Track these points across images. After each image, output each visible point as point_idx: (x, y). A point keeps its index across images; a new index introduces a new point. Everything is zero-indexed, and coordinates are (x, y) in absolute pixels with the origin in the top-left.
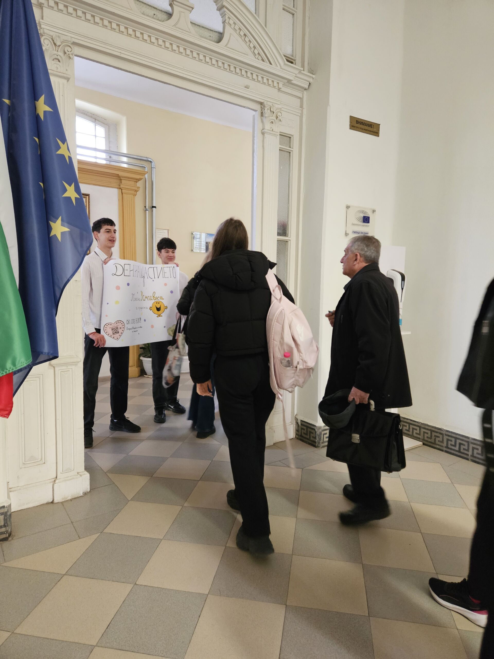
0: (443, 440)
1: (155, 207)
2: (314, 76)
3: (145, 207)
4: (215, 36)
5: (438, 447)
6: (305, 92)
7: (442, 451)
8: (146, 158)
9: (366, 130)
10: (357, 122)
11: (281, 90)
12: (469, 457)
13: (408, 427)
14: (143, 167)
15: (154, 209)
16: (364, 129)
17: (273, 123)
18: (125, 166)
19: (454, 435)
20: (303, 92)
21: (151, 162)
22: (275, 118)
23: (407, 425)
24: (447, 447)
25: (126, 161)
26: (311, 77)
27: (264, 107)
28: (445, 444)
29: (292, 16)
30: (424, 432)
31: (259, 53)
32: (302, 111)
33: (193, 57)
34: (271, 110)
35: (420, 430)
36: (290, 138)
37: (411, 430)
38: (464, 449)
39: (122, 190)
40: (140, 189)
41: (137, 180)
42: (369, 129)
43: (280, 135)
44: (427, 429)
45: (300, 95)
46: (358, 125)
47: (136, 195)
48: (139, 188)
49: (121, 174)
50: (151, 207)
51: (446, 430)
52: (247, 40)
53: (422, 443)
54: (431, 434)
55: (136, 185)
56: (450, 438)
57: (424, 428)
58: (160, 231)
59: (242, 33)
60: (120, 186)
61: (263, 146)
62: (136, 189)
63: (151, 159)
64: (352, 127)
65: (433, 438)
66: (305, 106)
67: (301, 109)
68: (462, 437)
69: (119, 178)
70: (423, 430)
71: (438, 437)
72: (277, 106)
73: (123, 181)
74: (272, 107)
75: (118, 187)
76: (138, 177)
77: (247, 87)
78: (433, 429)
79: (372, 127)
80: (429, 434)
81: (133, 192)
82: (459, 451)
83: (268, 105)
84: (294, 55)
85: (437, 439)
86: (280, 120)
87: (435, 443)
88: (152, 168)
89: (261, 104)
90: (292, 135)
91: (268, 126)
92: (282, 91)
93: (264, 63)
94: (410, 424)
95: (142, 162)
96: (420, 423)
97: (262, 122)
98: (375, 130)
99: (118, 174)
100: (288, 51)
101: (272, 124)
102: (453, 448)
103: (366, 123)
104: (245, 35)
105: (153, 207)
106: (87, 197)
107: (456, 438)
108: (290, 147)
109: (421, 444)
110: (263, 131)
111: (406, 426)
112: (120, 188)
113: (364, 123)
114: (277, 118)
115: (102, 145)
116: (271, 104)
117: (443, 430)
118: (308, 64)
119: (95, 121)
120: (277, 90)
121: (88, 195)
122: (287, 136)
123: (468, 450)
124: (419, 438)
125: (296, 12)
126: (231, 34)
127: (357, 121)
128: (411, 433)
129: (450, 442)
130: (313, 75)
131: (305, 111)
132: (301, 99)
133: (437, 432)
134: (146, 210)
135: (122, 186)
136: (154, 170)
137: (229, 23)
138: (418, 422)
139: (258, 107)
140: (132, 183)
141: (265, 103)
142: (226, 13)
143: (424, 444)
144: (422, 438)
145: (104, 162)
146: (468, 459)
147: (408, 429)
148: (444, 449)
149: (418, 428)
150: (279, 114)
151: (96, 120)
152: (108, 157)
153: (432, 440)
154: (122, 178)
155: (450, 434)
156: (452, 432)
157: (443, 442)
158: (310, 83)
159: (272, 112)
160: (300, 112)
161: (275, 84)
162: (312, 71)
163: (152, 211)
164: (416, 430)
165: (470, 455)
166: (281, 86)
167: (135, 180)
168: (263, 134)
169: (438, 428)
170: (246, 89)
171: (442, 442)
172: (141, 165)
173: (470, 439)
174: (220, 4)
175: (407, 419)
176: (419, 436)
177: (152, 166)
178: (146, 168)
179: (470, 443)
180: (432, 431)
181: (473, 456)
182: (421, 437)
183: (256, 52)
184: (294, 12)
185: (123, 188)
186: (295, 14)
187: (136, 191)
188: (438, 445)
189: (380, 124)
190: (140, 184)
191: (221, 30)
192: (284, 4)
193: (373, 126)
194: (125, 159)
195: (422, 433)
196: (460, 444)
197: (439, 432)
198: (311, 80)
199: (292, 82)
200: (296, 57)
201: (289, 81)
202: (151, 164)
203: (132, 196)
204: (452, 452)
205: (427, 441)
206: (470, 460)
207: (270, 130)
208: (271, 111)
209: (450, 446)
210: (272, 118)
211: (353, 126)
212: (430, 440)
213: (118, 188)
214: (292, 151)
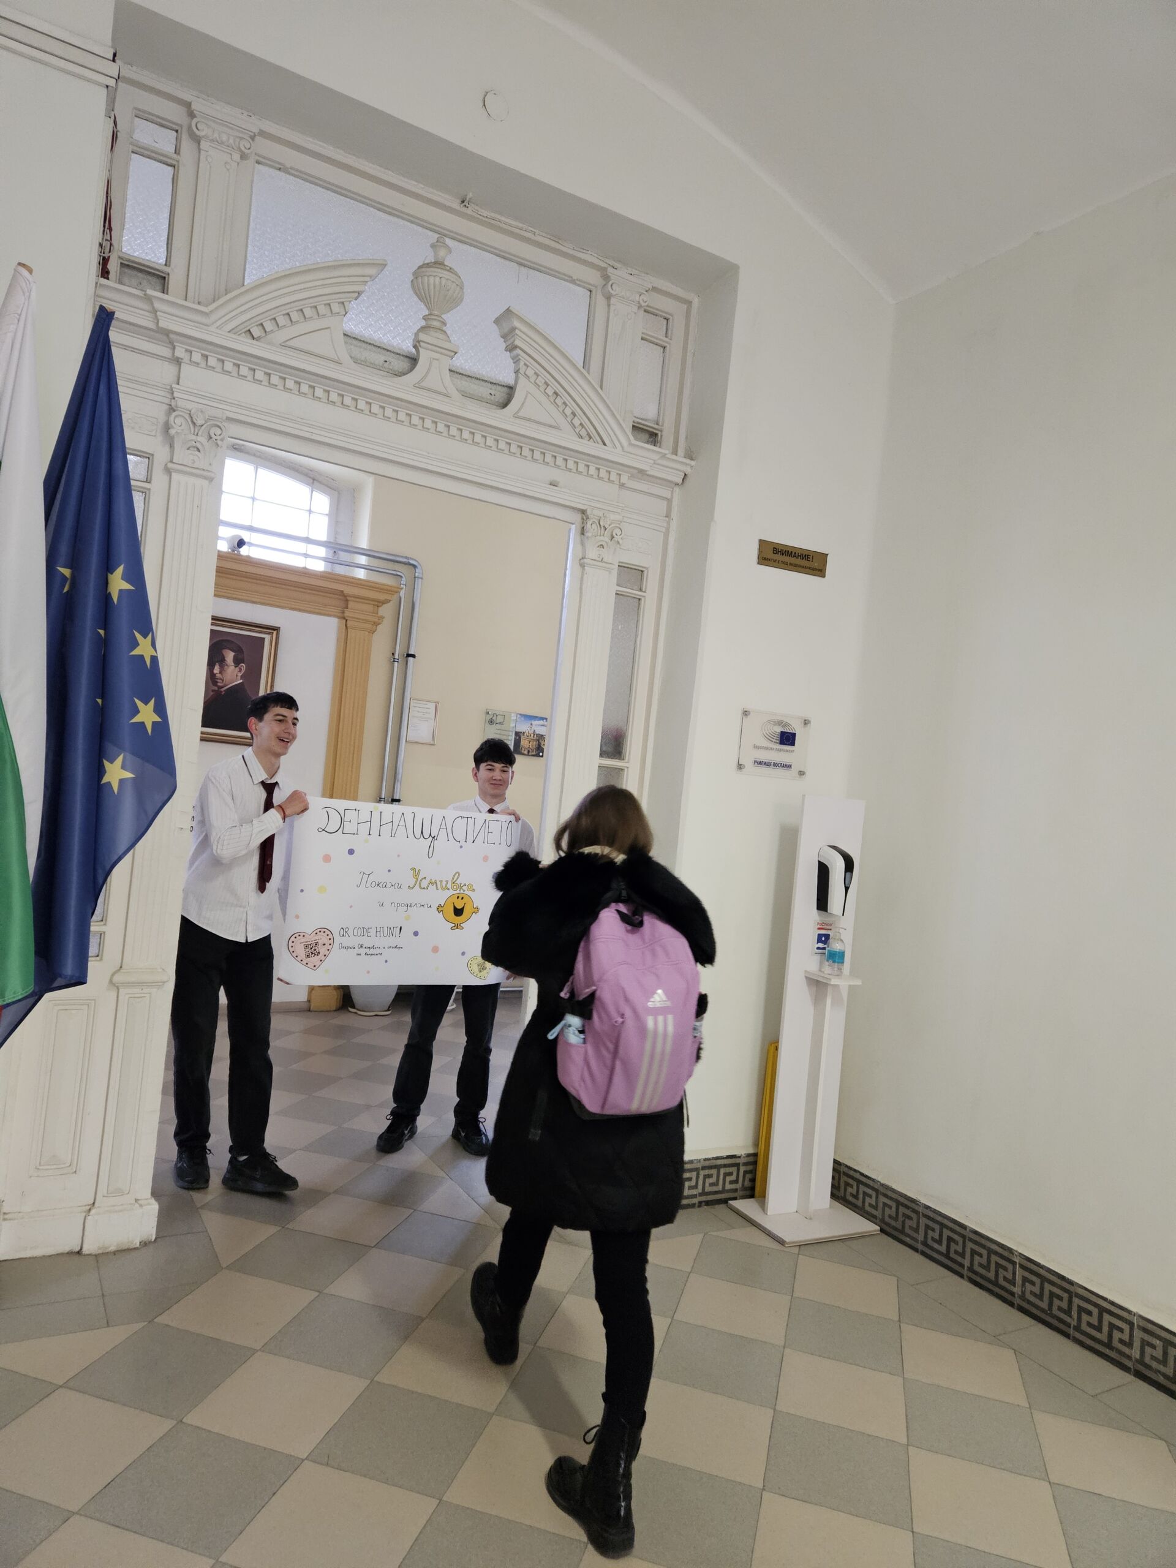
0: (918, 1226)
1: (413, 656)
2: (693, 463)
3: (393, 654)
4: (500, 394)
5: (908, 1240)
6: (677, 489)
7: (916, 1250)
8: (406, 558)
9: (796, 566)
10: (774, 551)
11: (625, 485)
12: (965, 1272)
13: (855, 1187)
14: (397, 575)
15: (410, 659)
16: (791, 564)
17: (603, 547)
18: (361, 574)
19: (939, 1219)
20: (673, 489)
21: (415, 566)
22: (607, 539)
23: (855, 1184)
24: (925, 1244)
25: (364, 563)
26: (687, 464)
27: (588, 518)
28: (921, 1237)
29: (662, 349)
30: (885, 1205)
31: (581, 424)
32: (668, 523)
33: (449, 435)
34: (601, 523)
35: (877, 1197)
36: (642, 571)
37: (861, 1196)
38: (956, 1252)
39: (346, 620)
40: (384, 620)
41: (380, 603)
42: (804, 563)
43: (619, 566)
44: (891, 1199)
45: (666, 493)
46: (778, 557)
47: (374, 632)
48: (382, 618)
49: (348, 590)
50: (405, 656)
51: (925, 1205)
52: (559, 401)
53: (879, 1228)
54: (897, 1209)
55: (377, 614)
56: (931, 1224)
57: (886, 1196)
58: (419, 705)
59: (550, 391)
60: (343, 612)
61: (581, 589)
62: (376, 620)
63: (415, 560)
64: (763, 560)
65: (901, 1218)
66: (674, 514)
67: (667, 519)
68: (952, 1224)
69: (345, 599)
70: (882, 1199)
71: (910, 1218)
72: (613, 517)
73: (351, 605)
74: (603, 518)
75: (339, 615)
76: (382, 597)
77: (553, 484)
78: (902, 1200)
79: (811, 559)
80: (894, 1209)
81: (369, 626)
82: (947, 1256)
83: (594, 515)
84: (661, 420)
85: (908, 1223)
86: (618, 543)
87: (902, 1232)
88: (415, 578)
89: (583, 512)
90: (647, 568)
91: (592, 553)
92: (627, 487)
93: (591, 443)
94: (859, 1182)
95: (397, 567)
96: (879, 1183)
97: (583, 544)
98: (816, 565)
99: (343, 591)
100: (649, 412)
101: (602, 549)
102: (936, 1246)
103: (795, 553)
104: (556, 393)
105: (409, 655)
106: (275, 632)
107: (942, 1225)
108: (641, 590)
109: (875, 1231)
110: (582, 561)
111: (852, 1186)
112: (344, 618)
113: (792, 552)
114: (612, 537)
115: (321, 529)
116: (600, 514)
117: (918, 1204)
118: (687, 438)
119: (313, 483)
120: (618, 486)
121: (277, 629)
122: (635, 569)
123: (963, 1255)
124: (875, 1217)
125: (669, 344)
126: (528, 393)
127: (774, 548)
128: (859, 1203)
129: (930, 1233)
130: (692, 461)
131: (674, 524)
132: (669, 501)
133: (907, 1207)
134: (394, 661)
135: (347, 614)
136: (419, 582)
137: (525, 373)
138: (873, 1180)
139: (577, 518)
140: (370, 608)
141: (589, 512)
142: (520, 357)
143: (882, 1230)
144: (881, 1217)
145: (319, 566)
146: (962, 1276)
147: (855, 1193)
148: (920, 1247)
149: (874, 1194)
150: (618, 531)
151: (315, 482)
152: (330, 556)
153: (899, 1225)
154: (348, 598)
155: (931, 1214)
156: (935, 1211)
157: (918, 1232)
158: (685, 475)
159: (603, 528)
160: (665, 525)
161: (613, 477)
162: (690, 456)
163: (407, 664)
164: (870, 1196)
165: (966, 1268)
166: (624, 479)
167: (376, 603)
168: (582, 566)
169: (910, 1197)
170: (552, 487)
171: (917, 1230)
172: (394, 572)
173: (968, 1230)
174: (509, 343)
175: (855, 1171)
176: (874, 1212)
177: (417, 575)
178: (404, 579)
179: (967, 1241)
180: (898, 1203)
181: (971, 1269)
182: (878, 1213)
183: (576, 422)
184: (664, 344)
185: (347, 616)
186: (668, 346)
187: (376, 624)
188: (908, 1236)
189: (827, 555)
190: (386, 611)
191: (511, 382)
192: (645, 331)
193: (811, 557)
194: (363, 560)
195: (881, 1205)
196: (950, 1239)
197: (911, 1208)
198: (688, 470)
199: (648, 473)
200: (662, 426)
201: (642, 472)
202: (415, 570)
203: (367, 633)
204: (935, 1255)
205: (888, 1225)
206: (965, 1277)
207: (598, 559)
208: (600, 526)
209: (930, 1242)
210: (602, 538)
211: (765, 559)
212: (893, 1223)
213: (339, 617)
214: (644, 597)
